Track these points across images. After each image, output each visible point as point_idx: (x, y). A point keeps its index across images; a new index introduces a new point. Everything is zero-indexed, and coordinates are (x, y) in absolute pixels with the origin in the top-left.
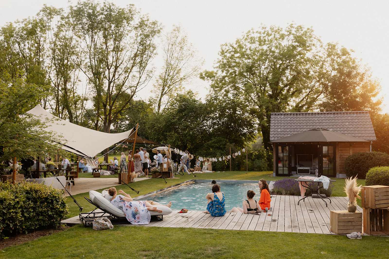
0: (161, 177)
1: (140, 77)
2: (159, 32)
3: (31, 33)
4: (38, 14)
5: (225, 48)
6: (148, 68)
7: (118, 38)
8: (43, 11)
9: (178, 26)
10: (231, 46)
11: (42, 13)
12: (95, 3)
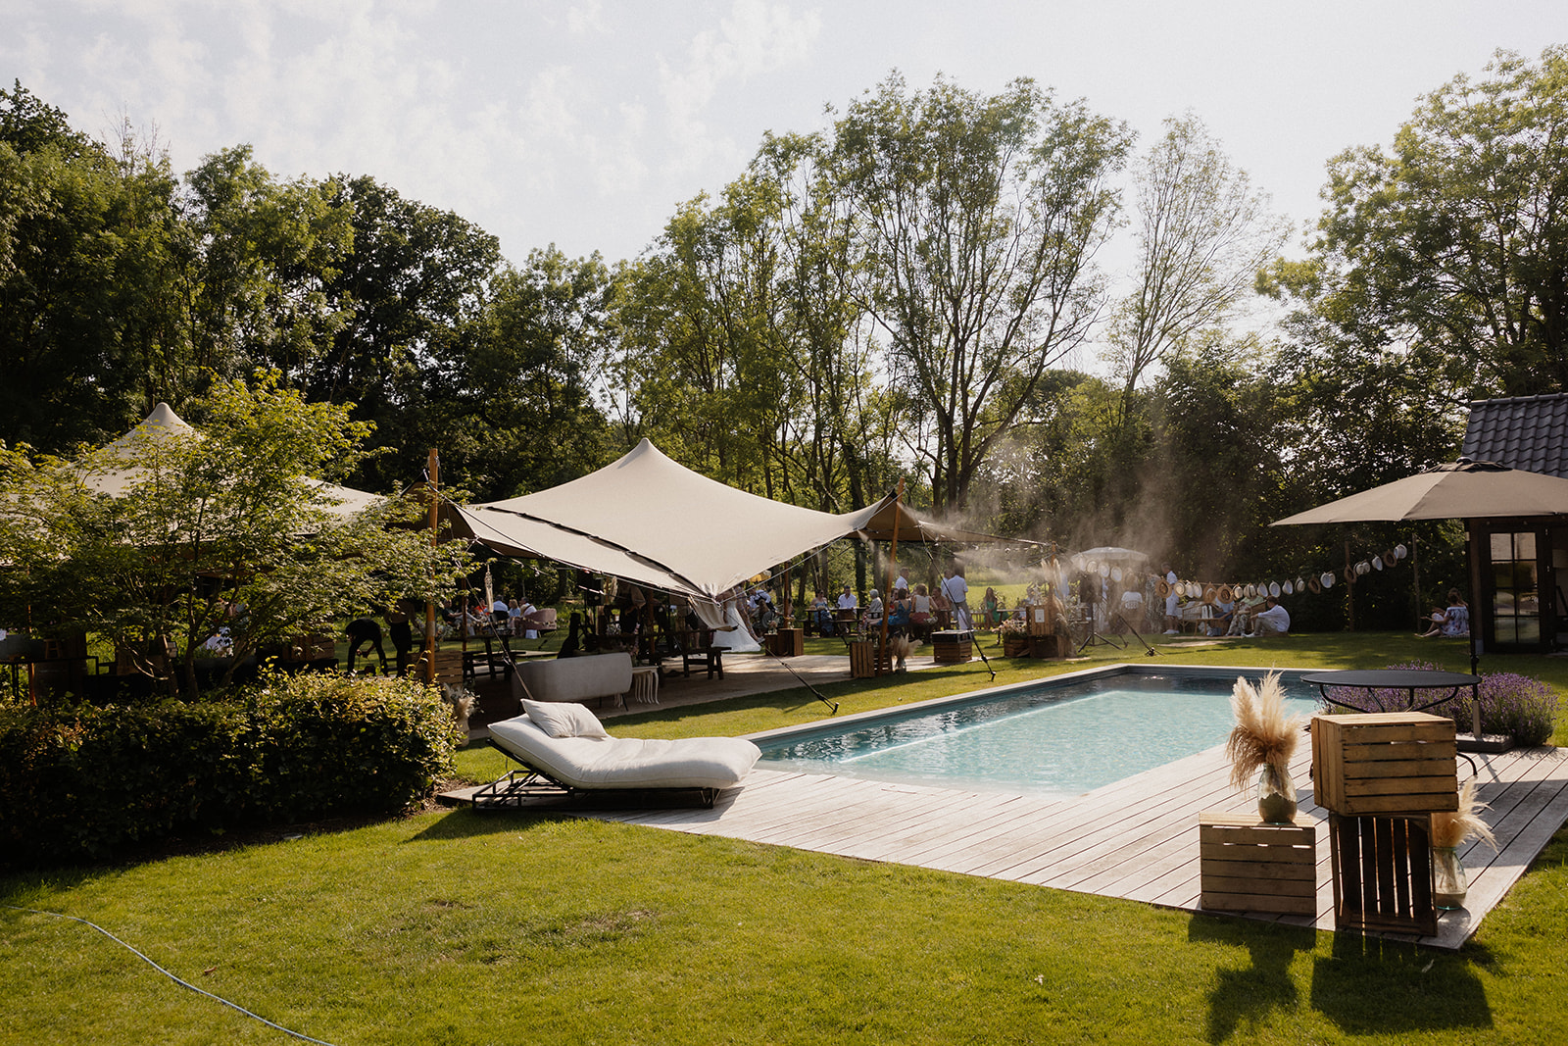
0: (1027, 656)
1: (1056, 315)
2: (1119, 151)
3: (743, 223)
4: (753, 165)
5: (1348, 171)
6: (1082, 279)
7: (984, 193)
8: (768, 152)
9: (1183, 120)
10: (1372, 160)
11: (764, 157)
12: (906, 98)
